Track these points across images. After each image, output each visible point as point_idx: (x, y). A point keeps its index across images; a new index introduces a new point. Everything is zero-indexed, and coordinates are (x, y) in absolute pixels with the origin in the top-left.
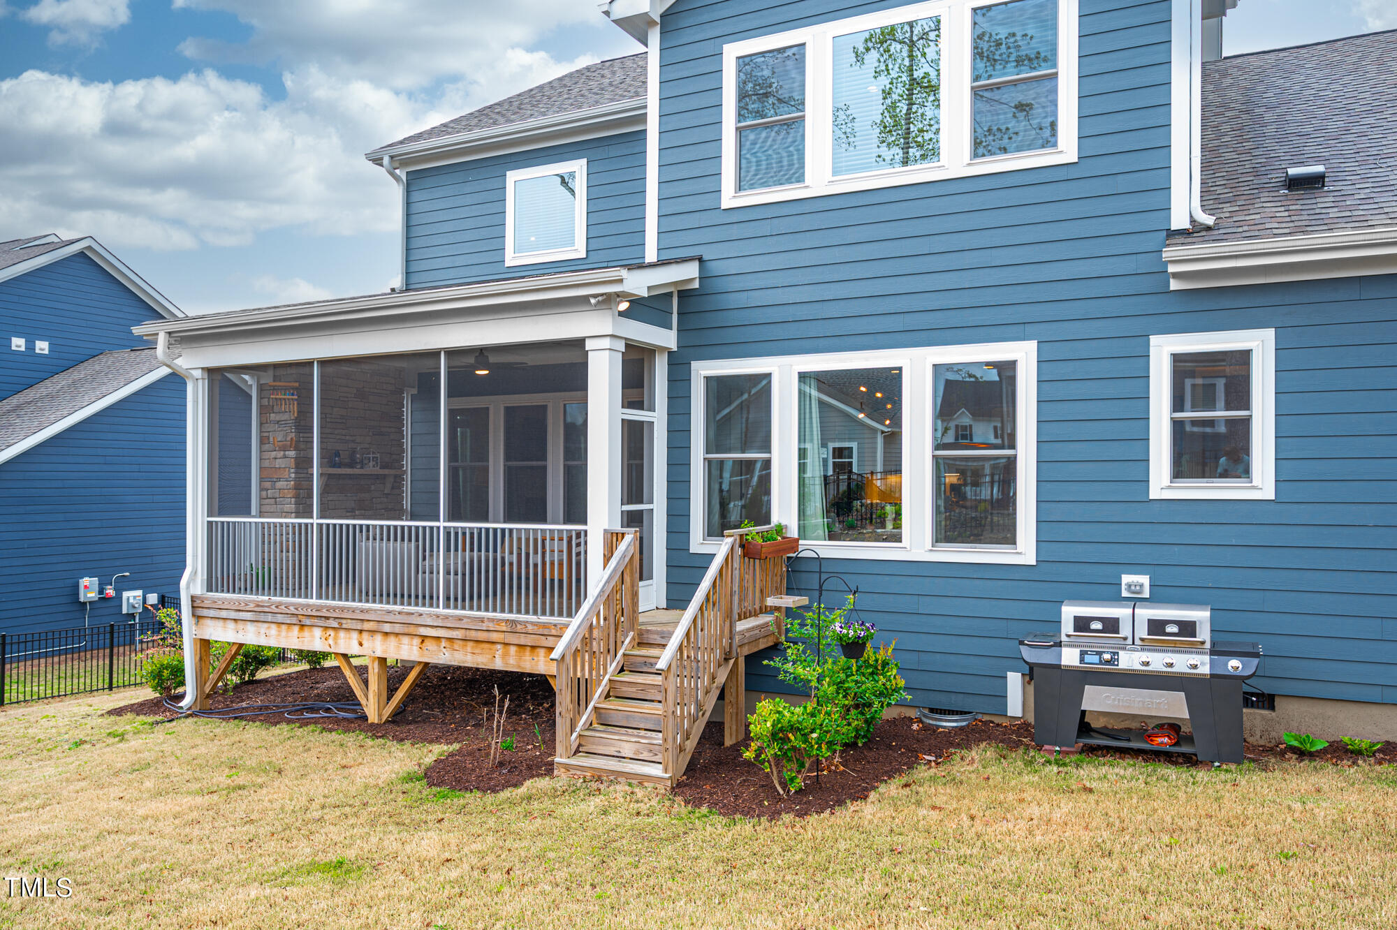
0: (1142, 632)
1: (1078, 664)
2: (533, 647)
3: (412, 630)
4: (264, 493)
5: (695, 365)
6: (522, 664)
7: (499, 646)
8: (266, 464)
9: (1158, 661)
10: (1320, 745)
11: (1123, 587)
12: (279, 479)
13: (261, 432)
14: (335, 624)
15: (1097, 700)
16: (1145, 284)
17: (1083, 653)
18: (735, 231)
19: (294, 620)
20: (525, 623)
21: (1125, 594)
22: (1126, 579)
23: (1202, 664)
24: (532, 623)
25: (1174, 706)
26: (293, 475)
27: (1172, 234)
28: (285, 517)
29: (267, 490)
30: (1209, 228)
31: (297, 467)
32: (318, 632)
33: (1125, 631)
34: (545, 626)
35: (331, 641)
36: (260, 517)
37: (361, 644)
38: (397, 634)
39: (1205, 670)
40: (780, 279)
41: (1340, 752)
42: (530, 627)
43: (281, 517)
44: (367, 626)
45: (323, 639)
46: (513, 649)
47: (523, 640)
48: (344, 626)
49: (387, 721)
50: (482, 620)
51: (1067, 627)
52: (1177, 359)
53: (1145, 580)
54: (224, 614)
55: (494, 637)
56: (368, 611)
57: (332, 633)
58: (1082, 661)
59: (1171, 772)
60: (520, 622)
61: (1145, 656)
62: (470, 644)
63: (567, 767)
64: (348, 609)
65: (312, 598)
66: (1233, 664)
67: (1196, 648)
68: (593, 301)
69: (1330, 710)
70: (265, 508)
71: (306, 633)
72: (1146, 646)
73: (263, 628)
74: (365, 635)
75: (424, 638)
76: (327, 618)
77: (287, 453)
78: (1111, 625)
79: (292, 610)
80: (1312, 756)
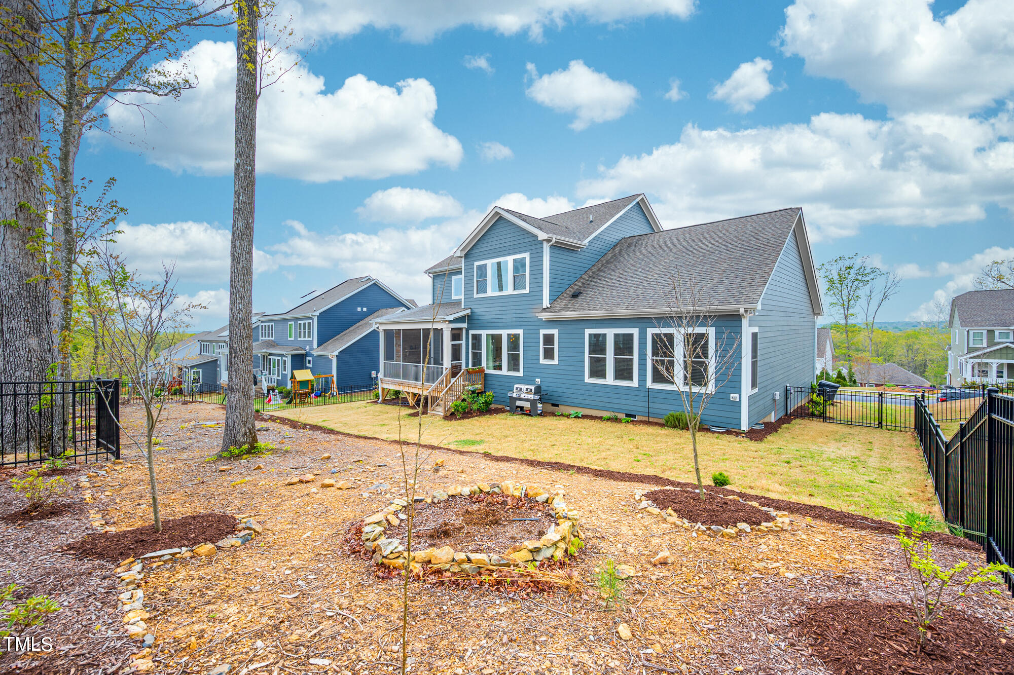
0: (525, 390)
9: (527, 396)
17: (517, 394)
18: (476, 303)
19: (398, 384)
25: (528, 405)
27: (543, 309)
32: (402, 387)
33: (523, 390)
35: (405, 389)
37: (409, 389)
38: (416, 388)
39: (532, 398)
40: (484, 314)
44: (409, 385)
48: (406, 385)
49: (413, 405)
51: (515, 389)
54: (386, 382)
56: (409, 382)
58: (516, 396)
61: (525, 395)
63: (430, 413)
64: (406, 382)
65: (401, 379)
66: (536, 397)
67: (531, 394)
72: (525, 393)
73: (393, 385)
74: (411, 388)
75: (419, 389)
76: (403, 384)
78: (521, 389)
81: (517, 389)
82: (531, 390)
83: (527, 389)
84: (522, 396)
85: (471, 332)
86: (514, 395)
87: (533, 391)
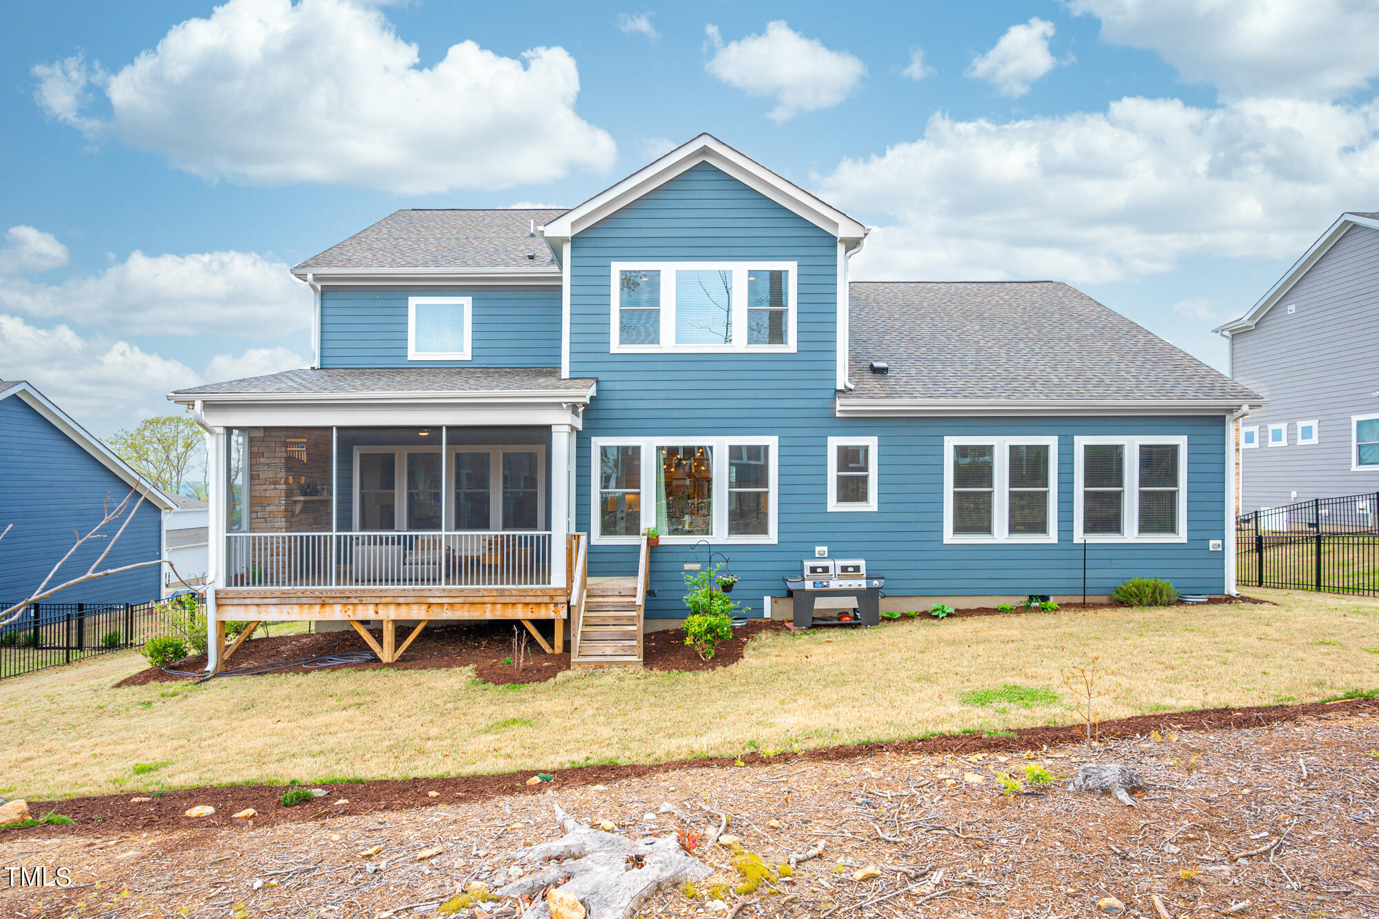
0: (839, 572)
1: (812, 588)
2: (514, 604)
3: (422, 600)
4: (254, 515)
5: (593, 439)
6: (506, 615)
7: (489, 605)
8: (257, 494)
9: (845, 584)
10: (898, 615)
11: (817, 552)
12: (269, 505)
13: (251, 471)
14: (356, 601)
15: (821, 604)
16: (826, 413)
17: (814, 583)
18: (618, 366)
19: (319, 601)
20: (510, 590)
21: (817, 556)
22: (818, 549)
23: (863, 584)
24: (515, 589)
25: (851, 603)
26: (283, 502)
27: (837, 391)
28: (275, 532)
29: (257, 512)
30: (851, 390)
31: (286, 496)
32: (338, 608)
33: (831, 572)
34: (524, 590)
35: (350, 613)
36: (250, 532)
37: (377, 613)
38: (408, 604)
39: (864, 586)
40: (645, 395)
41: (905, 617)
42: (514, 592)
43: (272, 532)
44: (383, 600)
45: (343, 612)
46: (499, 606)
47: (507, 600)
48: (364, 602)
49: (397, 660)
50: (479, 590)
51: (807, 572)
52: (840, 448)
53: (825, 548)
54: (248, 601)
55: (487, 600)
56: (386, 591)
57: (351, 607)
58: (814, 586)
59: (854, 632)
60: (507, 590)
61: (841, 582)
62: (467, 605)
63: (579, 664)
64: (369, 590)
65: (331, 585)
66: (876, 583)
67: (860, 577)
68: (564, 406)
69: (897, 600)
70: (254, 526)
71: (327, 609)
72: (840, 577)
73: (286, 608)
74: (380, 607)
75: (430, 605)
76: (350, 597)
77: (277, 486)
78: (826, 569)
79: (317, 594)
80: (895, 620)
81: (813, 570)
82: (857, 569)
83: (844, 569)
84: (834, 585)
85: (598, 442)
86: (809, 585)
87: (863, 571)
